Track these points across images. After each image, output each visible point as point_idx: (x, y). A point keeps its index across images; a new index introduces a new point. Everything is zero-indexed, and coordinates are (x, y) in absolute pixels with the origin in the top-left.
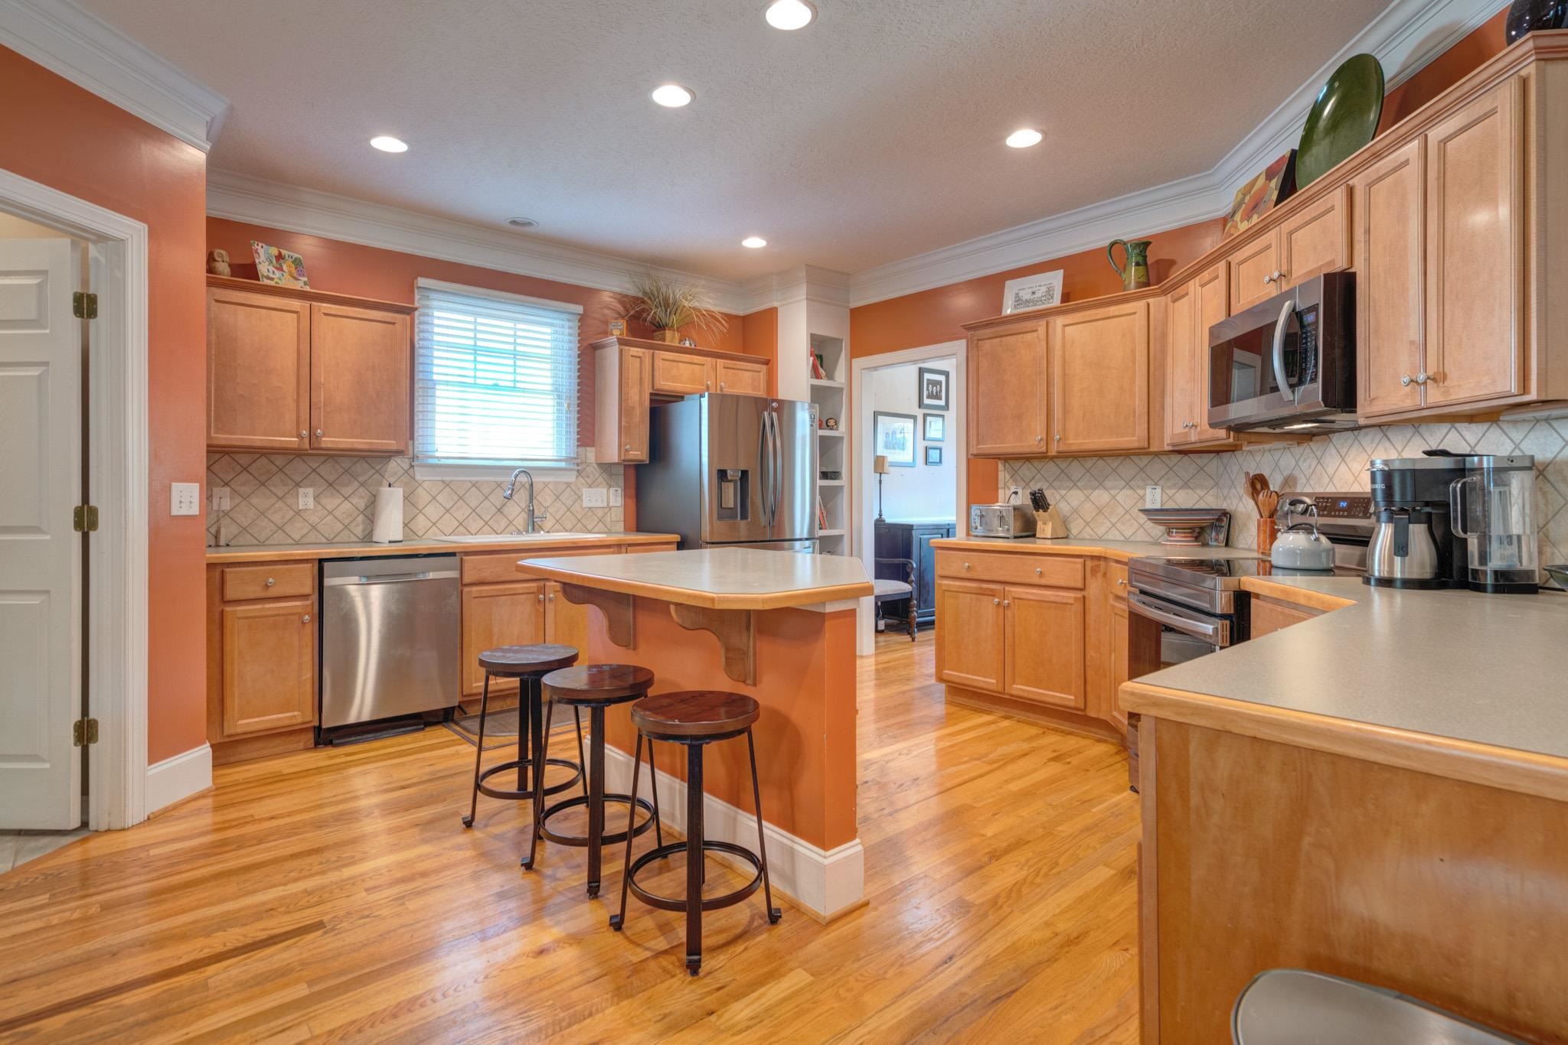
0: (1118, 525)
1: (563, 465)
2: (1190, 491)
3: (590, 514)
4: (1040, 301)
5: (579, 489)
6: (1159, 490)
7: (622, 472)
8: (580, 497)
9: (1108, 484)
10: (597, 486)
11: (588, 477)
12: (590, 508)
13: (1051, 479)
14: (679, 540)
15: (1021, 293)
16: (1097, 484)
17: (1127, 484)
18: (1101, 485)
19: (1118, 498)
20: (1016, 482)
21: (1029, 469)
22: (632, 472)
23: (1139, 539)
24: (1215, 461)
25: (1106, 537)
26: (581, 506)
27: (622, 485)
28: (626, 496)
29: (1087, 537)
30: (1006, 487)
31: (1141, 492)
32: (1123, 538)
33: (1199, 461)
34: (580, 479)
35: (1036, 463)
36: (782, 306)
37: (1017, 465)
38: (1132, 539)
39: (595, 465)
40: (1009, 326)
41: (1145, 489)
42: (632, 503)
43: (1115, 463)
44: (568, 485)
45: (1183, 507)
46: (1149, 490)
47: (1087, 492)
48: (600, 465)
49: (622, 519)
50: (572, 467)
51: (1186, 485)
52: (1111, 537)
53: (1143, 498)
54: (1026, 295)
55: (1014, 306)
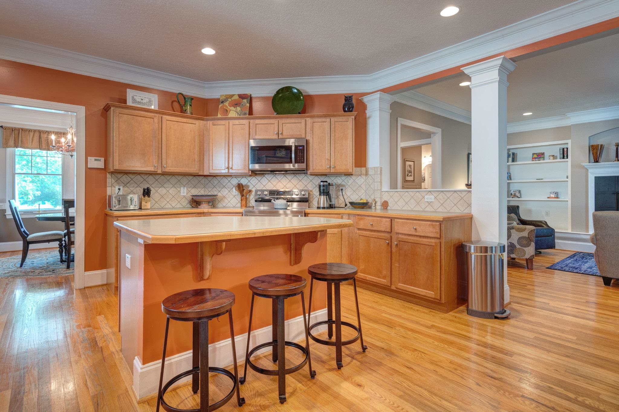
0: (170, 202)
2: (196, 189)
4: (144, 104)
6: (186, 189)
9: (165, 186)
13: (138, 183)
15: (135, 97)
16: (161, 185)
17: (173, 186)
18: (163, 186)
19: (170, 191)
20: (118, 184)
21: (126, 177)
23: (178, 207)
24: (204, 180)
25: (165, 207)
29: (156, 207)
30: (112, 186)
31: (179, 189)
32: (171, 207)
33: (199, 179)
35: (131, 176)
37: (119, 176)
38: (176, 207)
40: (130, 111)
41: (180, 188)
43: (168, 178)
45: (194, 195)
46: (182, 189)
47: (157, 189)
51: (194, 187)
52: (167, 207)
53: (179, 191)
54: (138, 99)
55: (133, 103)
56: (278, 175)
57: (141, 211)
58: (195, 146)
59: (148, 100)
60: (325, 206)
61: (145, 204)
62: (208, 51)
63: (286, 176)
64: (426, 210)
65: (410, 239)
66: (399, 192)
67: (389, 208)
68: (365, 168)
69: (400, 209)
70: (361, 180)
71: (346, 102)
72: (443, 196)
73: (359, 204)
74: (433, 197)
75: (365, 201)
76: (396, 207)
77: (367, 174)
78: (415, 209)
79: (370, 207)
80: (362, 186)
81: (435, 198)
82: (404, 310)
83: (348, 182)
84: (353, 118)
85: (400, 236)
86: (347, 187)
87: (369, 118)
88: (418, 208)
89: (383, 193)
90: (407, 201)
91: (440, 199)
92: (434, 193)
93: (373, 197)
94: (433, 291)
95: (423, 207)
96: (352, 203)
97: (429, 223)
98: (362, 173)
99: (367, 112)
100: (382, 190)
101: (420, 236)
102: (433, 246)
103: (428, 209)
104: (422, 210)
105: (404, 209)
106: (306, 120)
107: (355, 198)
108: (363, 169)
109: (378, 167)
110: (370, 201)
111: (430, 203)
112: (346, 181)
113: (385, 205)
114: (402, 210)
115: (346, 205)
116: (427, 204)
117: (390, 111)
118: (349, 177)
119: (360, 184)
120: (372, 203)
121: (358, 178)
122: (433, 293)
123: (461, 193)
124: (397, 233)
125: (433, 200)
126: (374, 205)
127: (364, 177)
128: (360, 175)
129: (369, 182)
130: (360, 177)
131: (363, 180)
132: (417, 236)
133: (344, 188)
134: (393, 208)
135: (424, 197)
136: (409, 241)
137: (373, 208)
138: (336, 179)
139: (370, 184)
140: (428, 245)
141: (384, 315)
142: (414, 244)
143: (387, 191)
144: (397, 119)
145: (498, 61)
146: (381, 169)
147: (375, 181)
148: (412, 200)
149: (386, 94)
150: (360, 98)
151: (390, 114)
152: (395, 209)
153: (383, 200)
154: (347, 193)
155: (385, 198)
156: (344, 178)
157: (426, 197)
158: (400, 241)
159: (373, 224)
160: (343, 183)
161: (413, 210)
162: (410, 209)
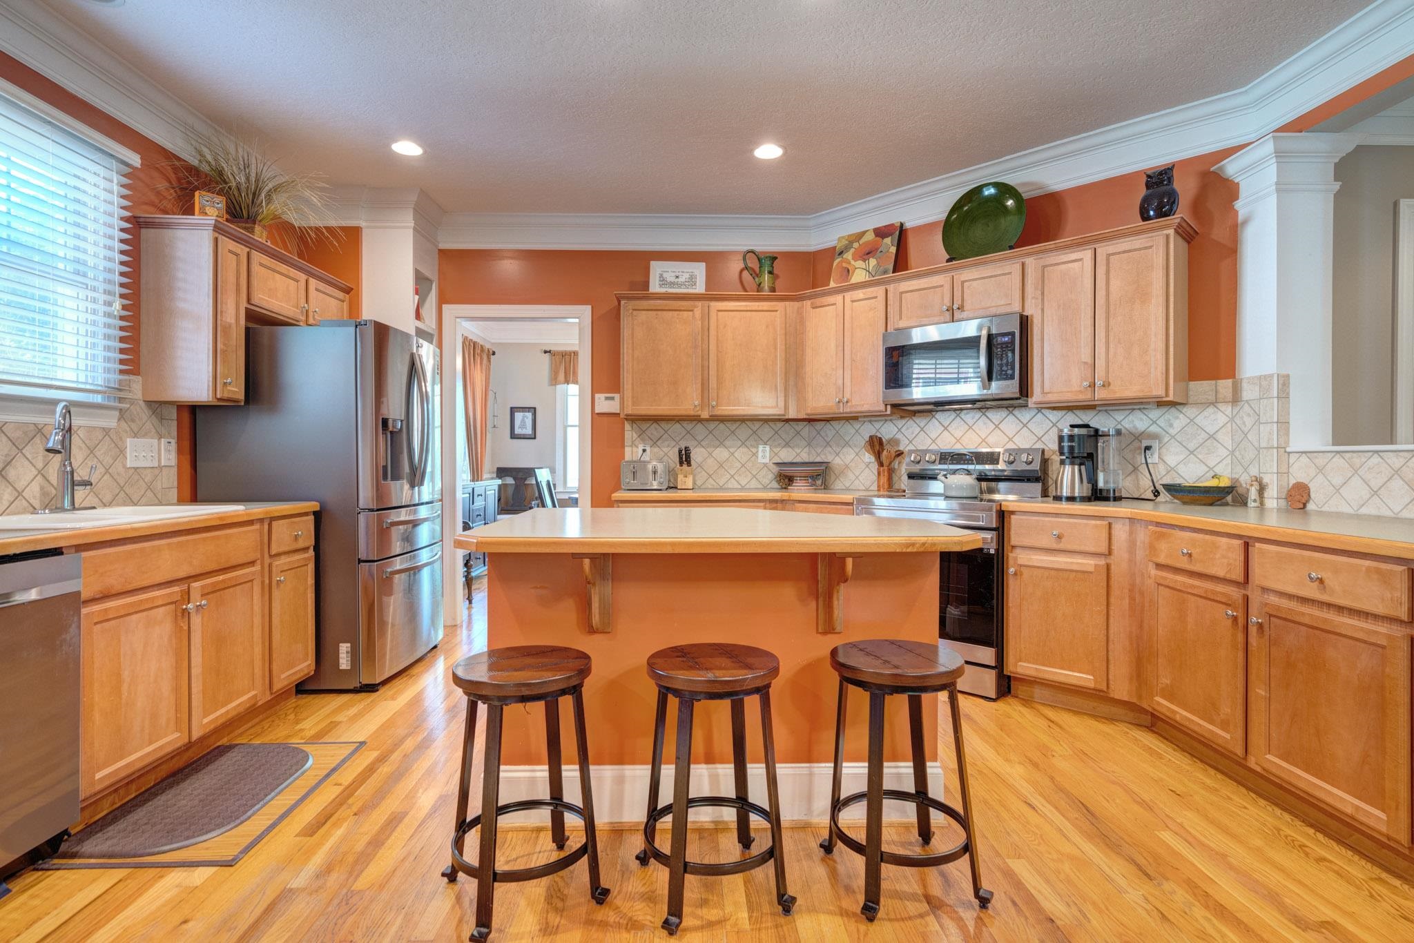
0: (736, 477)
1: (98, 399)
2: (790, 450)
3: (136, 477)
4: (680, 285)
5: (121, 439)
6: (768, 448)
7: (175, 416)
8: (122, 451)
9: (727, 443)
10: (144, 436)
11: (133, 421)
12: (136, 469)
13: (678, 439)
14: (318, 509)
15: (665, 275)
16: (718, 443)
17: (743, 443)
18: (722, 444)
19: (736, 454)
20: (643, 440)
21: (656, 429)
22: (186, 416)
23: (752, 487)
24: (807, 429)
25: (726, 486)
26: (124, 466)
27: (175, 434)
28: (180, 451)
29: (710, 487)
30: (633, 445)
31: (754, 450)
32: (740, 487)
33: (796, 427)
34: (123, 424)
35: (663, 424)
36: (368, 227)
37: (645, 426)
38: (748, 486)
39: (142, 403)
40: (656, 302)
41: (758, 448)
42: (187, 459)
43: (734, 426)
44: (106, 431)
45: (786, 461)
46: (761, 447)
47: (710, 450)
48: (149, 403)
49: (176, 484)
50: (112, 404)
51: (787, 445)
52: (730, 486)
53: (755, 455)
54: (670, 277)
55: (661, 286)
56: (967, 414)
57: (676, 493)
58: (776, 357)
59: (687, 276)
60: (1077, 495)
61: (684, 479)
62: (768, 151)
63: (987, 414)
65: (1303, 614)
66: (1348, 455)
67: (1311, 506)
68: (1229, 382)
69: (1351, 511)
70: (1215, 419)
71: (1150, 191)
73: (1207, 490)
75: (1224, 483)
76: (1338, 505)
77: (1236, 399)
79: (1242, 501)
80: (1219, 436)
82: (1258, 842)
83: (1171, 425)
84: (1168, 236)
85: (1273, 599)
86: (1166, 439)
87: (1245, 222)
89: (1293, 458)
90: (1375, 484)
93: (1254, 471)
94: (1383, 811)
96: (1173, 489)
97: (1367, 563)
98: (1220, 396)
99: (1238, 205)
100: (1288, 450)
101: (1340, 609)
102: (1383, 647)
105: (1364, 511)
106: (1023, 264)
107: (1192, 474)
108: (1225, 385)
109: (1271, 376)
110: (1244, 479)
112: (1161, 422)
113: (1298, 498)
114: (1358, 517)
115: (1156, 493)
117: (1337, 186)
118: (1173, 410)
119: (1211, 430)
120: (1248, 490)
121: (1205, 413)
122: (1383, 816)
124: (1265, 590)
126: (1253, 494)
127: (1228, 409)
128: (1214, 403)
129: (1244, 423)
130: (1211, 410)
131: (1221, 419)
132: (1329, 605)
133: (1155, 445)
134: (1325, 509)
136: (1297, 619)
137: (1251, 504)
138: (1131, 417)
139: (1246, 430)
140: (1365, 642)
141: (1166, 836)
142: (1316, 631)
143: (1305, 452)
144: (1396, 205)
146: (1284, 381)
147: (1263, 419)
148: (1397, 484)
149: (1303, 134)
150: (1212, 169)
151: (1335, 195)
152: (1333, 509)
153: (1292, 482)
154: (1165, 458)
155: (1300, 472)
156: (1155, 413)
158: (1270, 616)
159: (1194, 555)
160: (1153, 429)
161: (1399, 516)
162: (1388, 513)
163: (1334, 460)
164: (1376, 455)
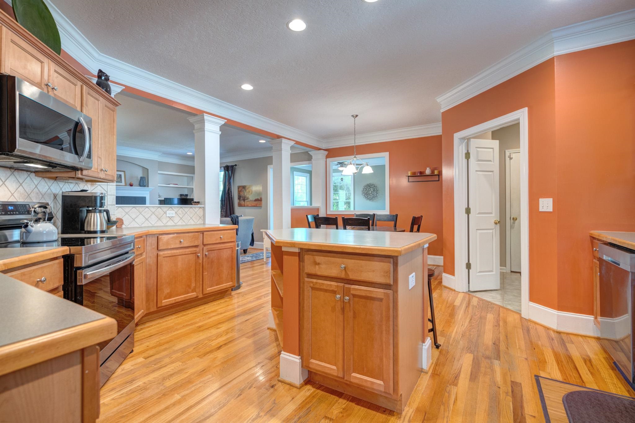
64: (167, 224)
66: (137, 208)
67: (123, 226)
69: (139, 226)
72: (182, 211)
74: (174, 212)
76: (134, 225)
78: (156, 225)
81: (176, 213)
88: (160, 224)
90: (147, 217)
91: (180, 214)
92: (175, 208)
95: (165, 221)
100: (115, 206)
103: (169, 224)
104: (163, 225)
105: (143, 225)
111: (171, 218)
113: (119, 223)
114: (141, 227)
116: (168, 219)
123: (195, 209)
125: (174, 215)
134: (129, 226)
135: (165, 213)
145: (223, 122)
148: (153, 216)
152: (132, 226)
155: (119, 214)
157: (168, 212)
161: (154, 225)
162: (151, 225)
163: (132, 210)
164: (147, 208)
